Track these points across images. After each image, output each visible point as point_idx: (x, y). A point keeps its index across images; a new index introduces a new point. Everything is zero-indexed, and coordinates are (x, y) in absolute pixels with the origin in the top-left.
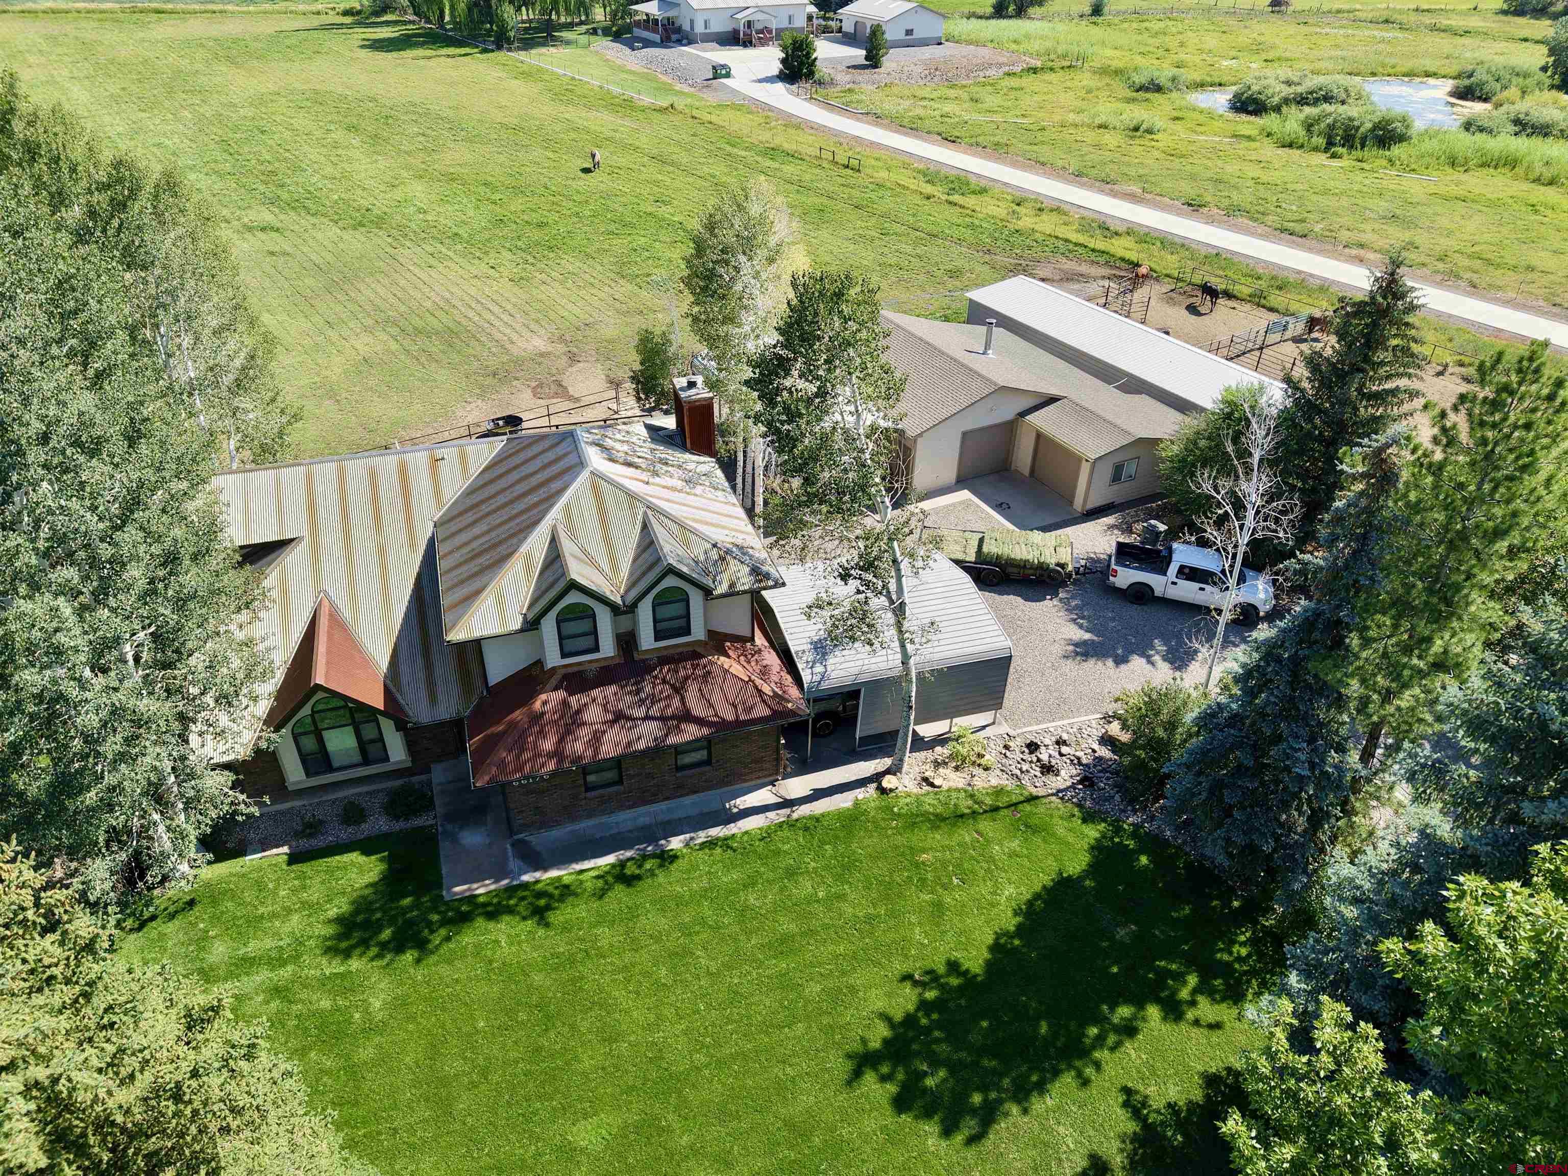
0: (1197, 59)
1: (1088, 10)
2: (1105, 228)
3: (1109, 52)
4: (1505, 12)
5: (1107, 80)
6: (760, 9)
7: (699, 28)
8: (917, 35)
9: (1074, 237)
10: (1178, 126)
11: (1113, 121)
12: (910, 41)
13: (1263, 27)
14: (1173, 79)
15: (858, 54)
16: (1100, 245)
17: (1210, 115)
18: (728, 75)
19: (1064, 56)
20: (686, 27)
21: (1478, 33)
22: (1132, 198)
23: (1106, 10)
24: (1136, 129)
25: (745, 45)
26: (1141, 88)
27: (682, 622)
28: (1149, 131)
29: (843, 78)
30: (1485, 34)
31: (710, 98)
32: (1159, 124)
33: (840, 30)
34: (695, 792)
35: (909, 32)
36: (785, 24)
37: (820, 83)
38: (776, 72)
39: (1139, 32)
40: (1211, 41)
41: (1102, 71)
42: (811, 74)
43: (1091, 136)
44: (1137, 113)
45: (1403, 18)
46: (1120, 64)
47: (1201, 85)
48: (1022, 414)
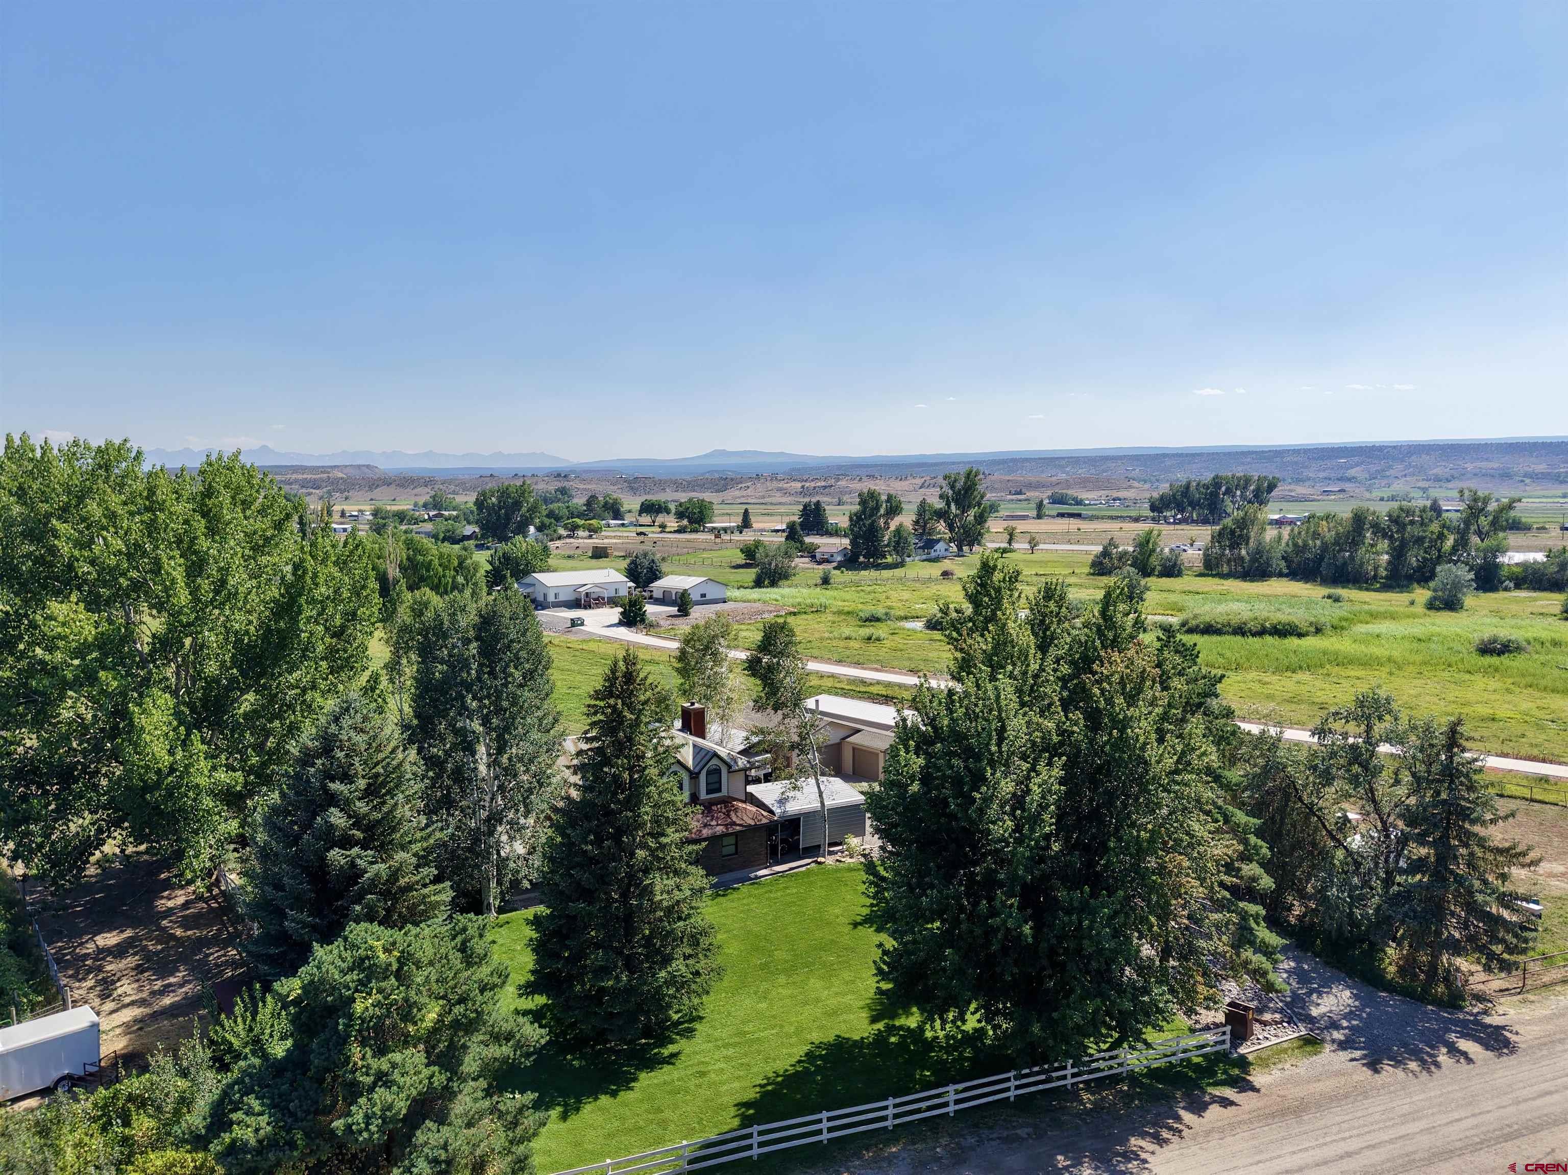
0: (900, 605)
1: (819, 581)
2: (863, 682)
3: (840, 603)
4: (1093, 574)
5: (843, 617)
6: (596, 585)
7: (551, 598)
8: (708, 597)
9: (847, 687)
10: (896, 637)
11: (853, 635)
12: (704, 600)
13: (939, 587)
14: (887, 614)
15: (674, 610)
16: (863, 689)
17: (915, 631)
18: (582, 624)
19: (812, 606)
20: (540, 598)
21: (1076, 585)
22: (877, 670)
23: (832, 581)
24: (869, 639)
25: (585, 608)
26: (867, 620)
27: (717, 786)
28: (878, 639)
29: (665, 623)
30: (1081, 586)
31: (571, 637)
32: (883, 636)
33: (651, 597)
34: (731, 871)
35: (703, 595)
36: (613, 594)
37: (651, 626)
38: (617, 621)
39: (858, 592)
40: (906, 595)
41: (840, 613)
42: (643, 621)
43: (842, 644)
44: (866, 631)
45: (1029, 579)
46: (850, 609)
47: (906, 618)
48: (844, 739)
